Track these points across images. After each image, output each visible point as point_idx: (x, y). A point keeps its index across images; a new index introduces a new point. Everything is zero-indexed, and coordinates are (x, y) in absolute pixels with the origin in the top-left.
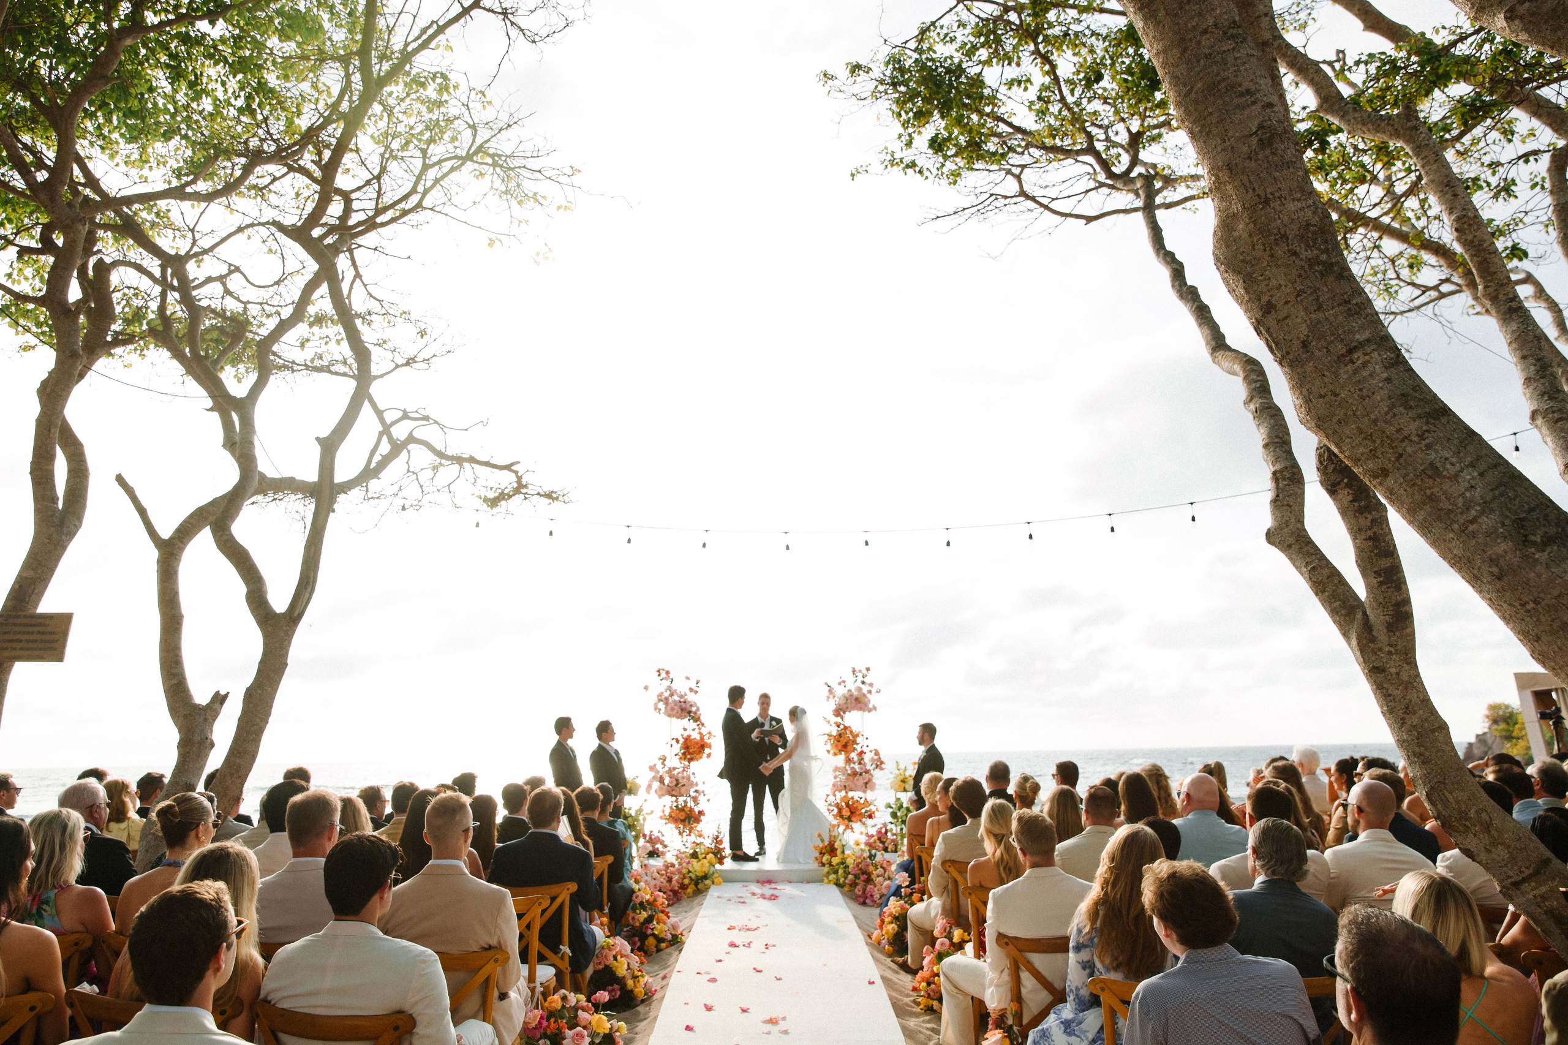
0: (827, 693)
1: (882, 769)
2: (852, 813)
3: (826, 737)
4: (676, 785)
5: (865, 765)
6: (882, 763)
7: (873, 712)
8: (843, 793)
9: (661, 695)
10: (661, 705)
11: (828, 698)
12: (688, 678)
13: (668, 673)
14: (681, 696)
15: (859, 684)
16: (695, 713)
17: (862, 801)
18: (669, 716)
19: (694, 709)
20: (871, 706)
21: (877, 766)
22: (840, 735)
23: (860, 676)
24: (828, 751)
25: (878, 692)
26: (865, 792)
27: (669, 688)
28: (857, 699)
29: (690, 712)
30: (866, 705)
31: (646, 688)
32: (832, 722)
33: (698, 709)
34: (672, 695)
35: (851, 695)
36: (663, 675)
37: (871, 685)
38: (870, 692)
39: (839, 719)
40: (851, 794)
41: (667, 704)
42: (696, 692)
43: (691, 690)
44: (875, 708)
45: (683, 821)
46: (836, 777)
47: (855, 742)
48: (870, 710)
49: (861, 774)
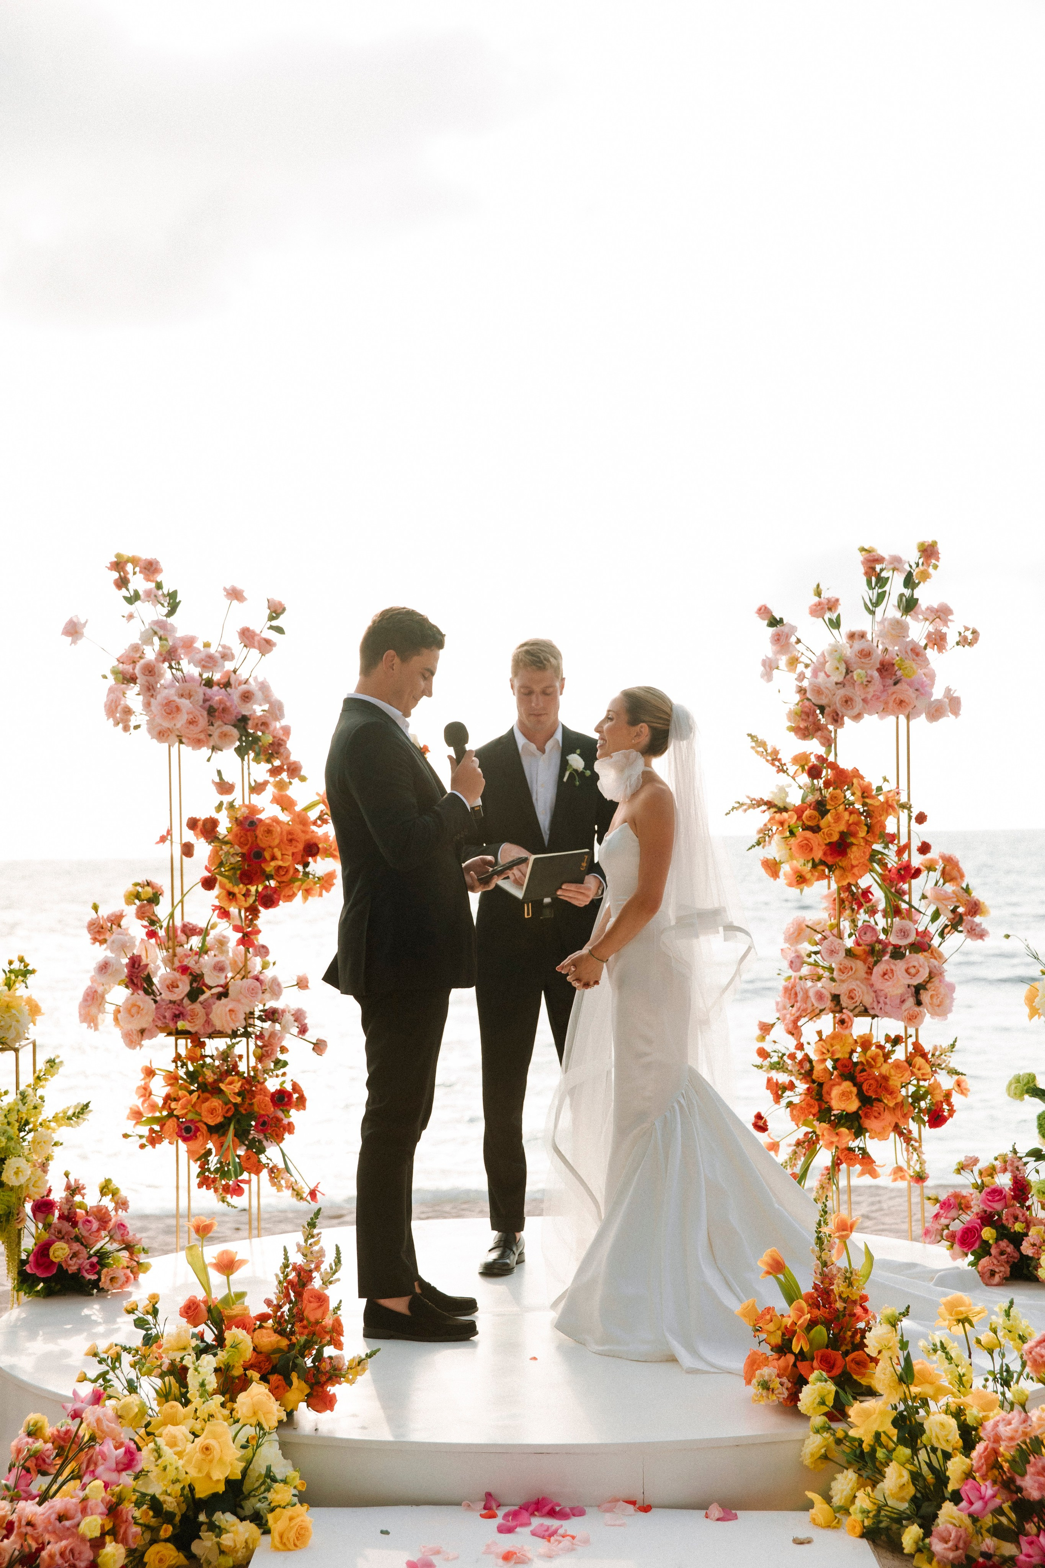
0: (768, 650)
1: (977, 933)
2: (865, 1100)
3: (761, 817)
4: (193, 995)
5: (910, 914)
6: (975, 908)
7: (947, 721)
8: (827, 1023)
9: (134, 655)
10: (133, 697)
11: (769, 667)
12: (235, 594)
13: (150, 568)
14: (209, 662)
15: (890, 610)
16: (264, 724)
17: (900, 1054)
18: (161, 735)
19: (258, 709)
20: (937, 693)
21: (956, 922)
22: (821, 807)
23: (896, 586)
24: (772, 867)
25: (969, 639)
26: (912, 1019)
27: (159, 630)
28: (886, 668)
29: (242, 722)
30: (922, 690)
31: (73, 630)
32: (786, 757)
33: (276, 710)
34: (170, 655)
35: (865, 654)
36: (138, 582)
37: (942, 613)
38: (938, 640)
39: (814, 747)
40: (860, 1026)
41: (150, 690)
42: (266, 646)
43: (247, 636)
44: (953, 704)
45: (217, 1130)
46: (796, 963)
47: (875, 830)
48: (935, 712)
49: (897, 954)
